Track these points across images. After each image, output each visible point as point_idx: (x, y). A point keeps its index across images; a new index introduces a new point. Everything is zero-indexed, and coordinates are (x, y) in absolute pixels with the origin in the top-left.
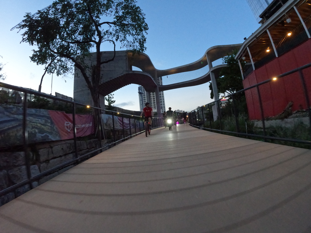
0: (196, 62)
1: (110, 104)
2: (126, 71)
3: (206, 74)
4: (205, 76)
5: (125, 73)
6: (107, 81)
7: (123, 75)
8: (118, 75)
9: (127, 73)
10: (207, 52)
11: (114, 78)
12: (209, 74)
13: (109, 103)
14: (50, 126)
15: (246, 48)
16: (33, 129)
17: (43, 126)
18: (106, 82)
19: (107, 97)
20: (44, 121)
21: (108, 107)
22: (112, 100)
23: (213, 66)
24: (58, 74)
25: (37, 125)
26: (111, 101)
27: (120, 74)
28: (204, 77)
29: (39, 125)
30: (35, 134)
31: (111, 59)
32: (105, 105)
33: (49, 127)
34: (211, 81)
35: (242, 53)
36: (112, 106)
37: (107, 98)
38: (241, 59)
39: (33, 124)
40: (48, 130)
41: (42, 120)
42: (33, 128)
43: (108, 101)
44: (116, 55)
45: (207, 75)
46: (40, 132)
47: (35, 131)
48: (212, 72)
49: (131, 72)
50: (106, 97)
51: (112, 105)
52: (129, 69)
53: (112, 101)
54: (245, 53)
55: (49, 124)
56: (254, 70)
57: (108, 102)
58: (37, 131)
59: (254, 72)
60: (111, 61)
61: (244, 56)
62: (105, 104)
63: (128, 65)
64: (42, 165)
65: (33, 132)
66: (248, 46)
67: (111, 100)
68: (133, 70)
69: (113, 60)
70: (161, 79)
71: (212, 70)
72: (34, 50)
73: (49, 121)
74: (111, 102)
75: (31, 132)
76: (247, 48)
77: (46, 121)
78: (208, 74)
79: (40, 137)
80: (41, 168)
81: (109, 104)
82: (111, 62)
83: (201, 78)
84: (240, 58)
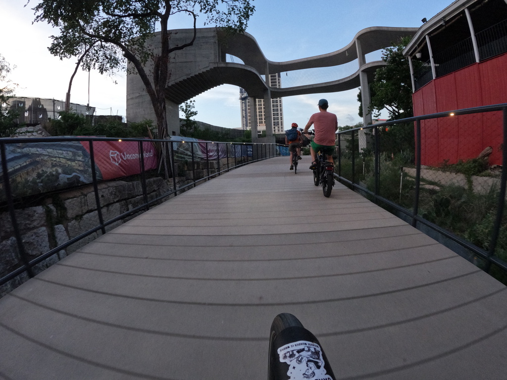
0: (338, 53)
1: (188, 117)
2: (215, 63)
3: (353, 75)
4: (351, 78)
5: (212, 66)
6: (181, 79)
7: (208, 69)
8: (200, 70)
9: (216, 66)
10: (357, 36)
11: (193, 75)
12: (359, 75)
13: (187, 114)
14: (83, 160)
15: (425, 38)
16: (54, 169)
17: (69, 163)
18: (180, 82)
19: (183, 105)
20: (71, 154)
21: (185, 122)
22: (193, 110)
23: (367, 62)
24: (102, 70)
25: (60, 162)
26: (190, 112)
27: (205, 68)
28: (349, 79)
29: (63, 161)
30: (57, 176)
31: (189, 42)
32: (180, 119)
33: (81, 163)
34: (360, 87)
35: (416, 45)
36: (191, 120)
37: (184, 108)
38: (413, 55)
39: (55, 159)
40: (79, 168)
41: (69, 152)
42: (53, 166)
43: (185, 112)
44: (198, 35)
45: (355, 76)
46: (65, 172)
47: (57, 171)
48: (363, 71)
49: (223, 65)
50: (181, 105)
51: (191, 118)
52: (219, 60)
53: (192, 113)
54: (422, 46)
55: (80, 158)
56: (434, 78)
57: (185, 114)
58: (60, 170)
59: (433, 82)
60: (188, 46)
61: (419, 52)
62: (181, 117)
63: (219, 53)
64: (70, 224)
65: (54, 173)
66: (429, 34)
67: (190, 110)
68: (227, 61)
69: (191, 44)
70: (279, 76)
71: (363, 68)
72: (53, 36)
73: (80, 152)
74: (190, 114)
75: (50, 173)
76: (427, 37)
77: (74, 154)
78: (357, 75)
79: (66, 181)
80: (69, 228)
81: (186, 117)
82: (188, 48)
83: (343, 81)
84: (412, 53)
